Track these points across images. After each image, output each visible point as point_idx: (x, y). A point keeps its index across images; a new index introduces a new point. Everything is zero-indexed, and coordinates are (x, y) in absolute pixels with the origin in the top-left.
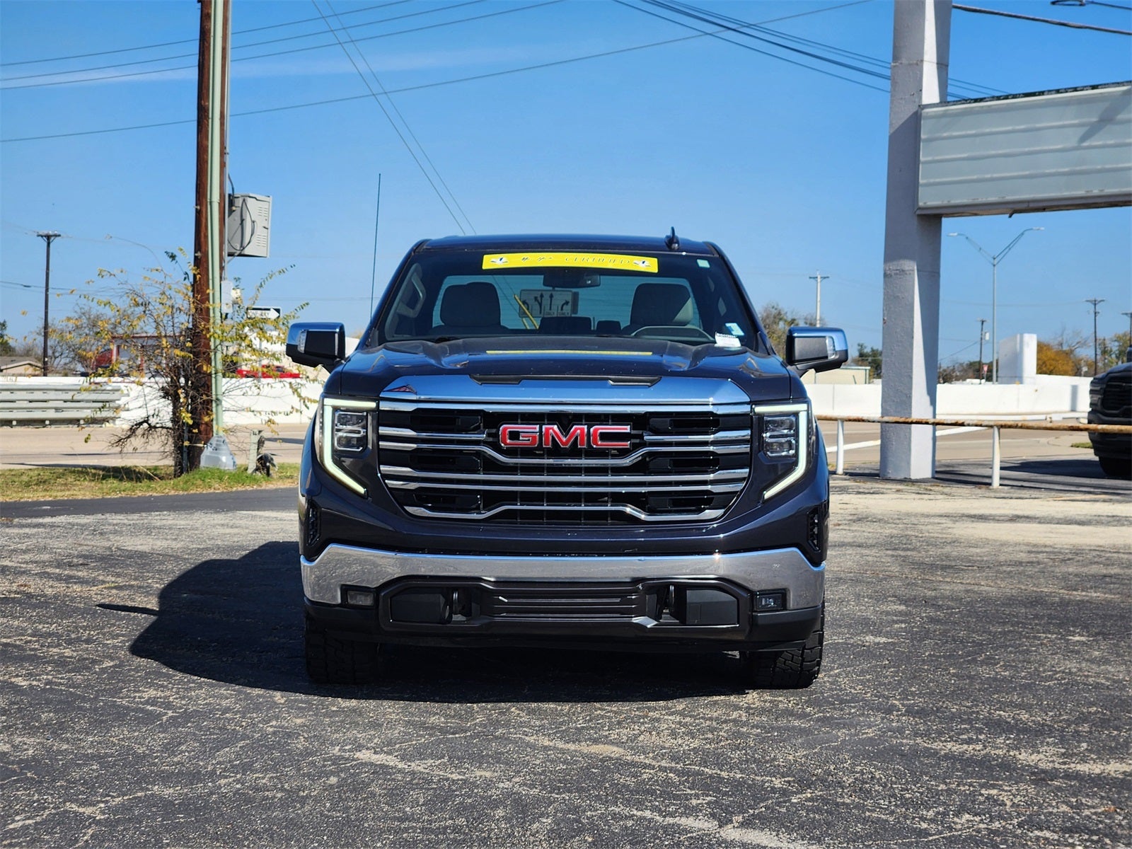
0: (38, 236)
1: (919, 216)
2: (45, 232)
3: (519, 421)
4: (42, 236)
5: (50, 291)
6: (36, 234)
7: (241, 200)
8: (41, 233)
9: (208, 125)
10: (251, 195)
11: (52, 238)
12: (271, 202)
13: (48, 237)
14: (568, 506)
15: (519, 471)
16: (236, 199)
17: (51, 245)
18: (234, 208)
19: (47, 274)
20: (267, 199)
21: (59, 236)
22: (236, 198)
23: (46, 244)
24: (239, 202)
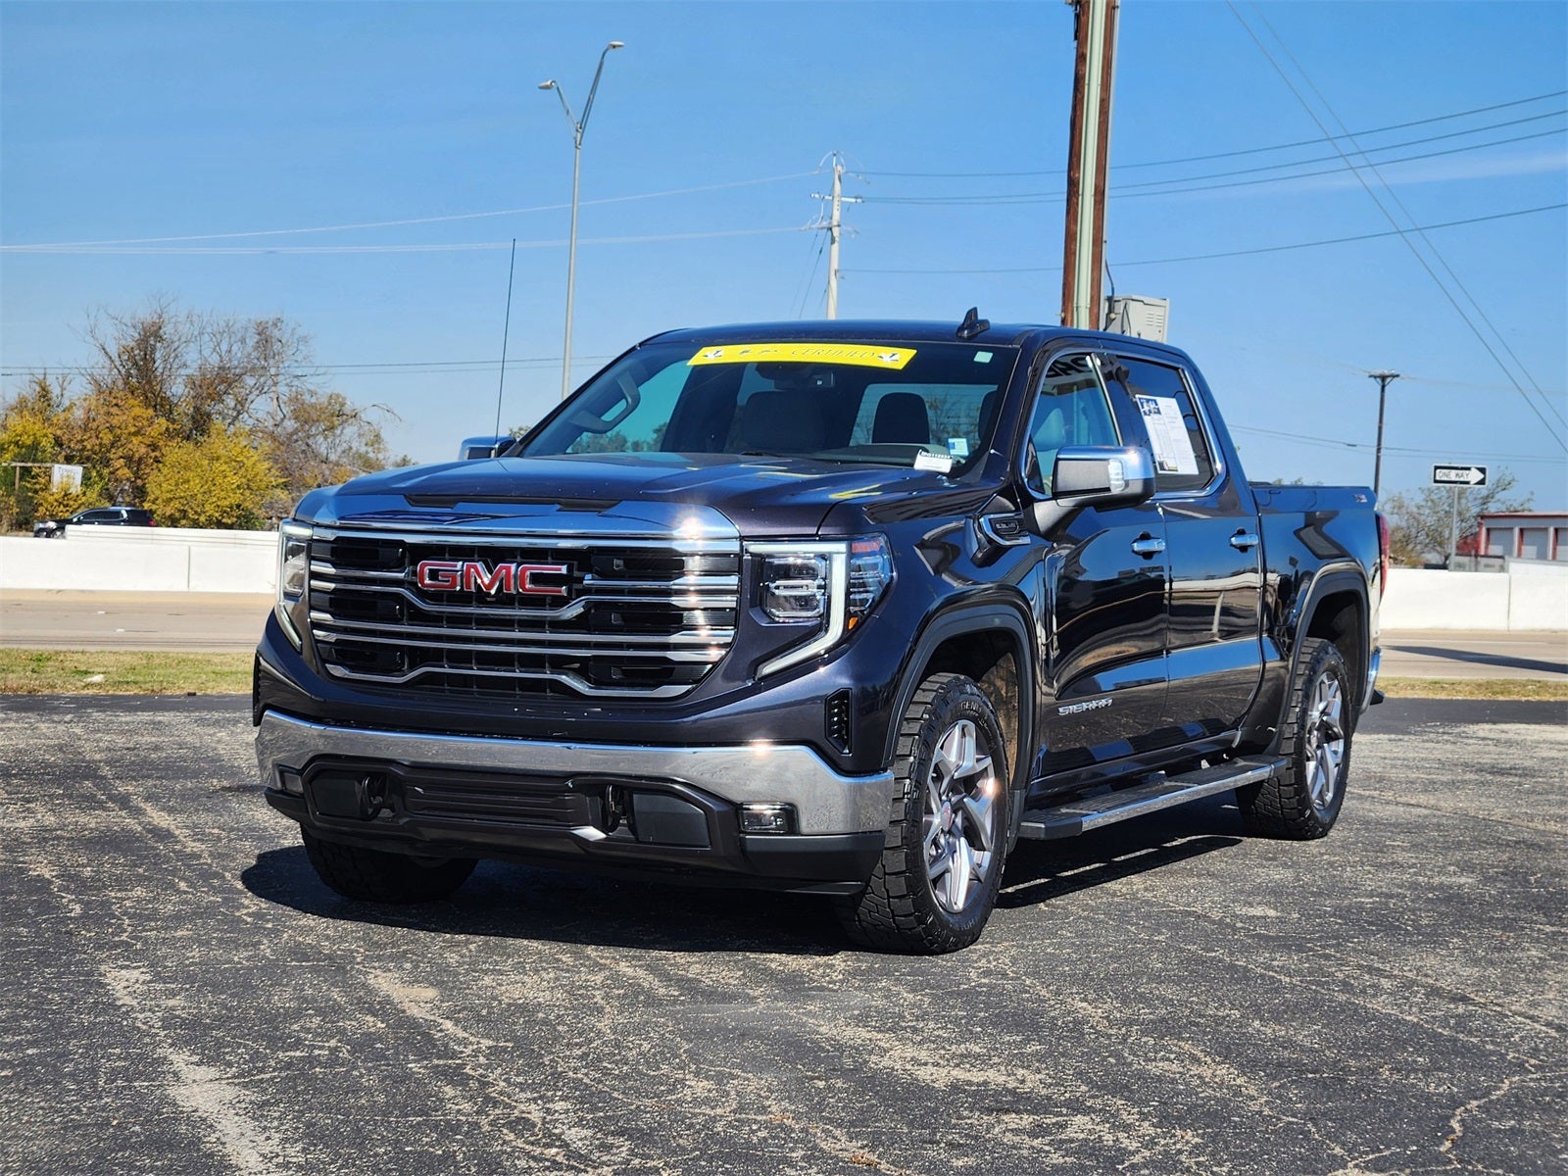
0: (1371, 376)
2: (1378, 372)
3: (447, 556)
4: (1375, 377)
5: (1383, 451)
6: (1368, 375)
7: (1122, 304)
8: (1373, 374)
9: (1077, 204)
10: (1134, 297)
11: (1389, 380)
12: (1168, 307)
13: (1383, 378)
14: (497, 671)
15: (473, 624)
16: (1116, 304)
17: (1386, 388)
18: (1113, 316)
19: (1380, 428)
20: (1162, 303)
21: (1398, 376)
22: (1116, 301)
23: (1379, 388)
24: (1119, 307)
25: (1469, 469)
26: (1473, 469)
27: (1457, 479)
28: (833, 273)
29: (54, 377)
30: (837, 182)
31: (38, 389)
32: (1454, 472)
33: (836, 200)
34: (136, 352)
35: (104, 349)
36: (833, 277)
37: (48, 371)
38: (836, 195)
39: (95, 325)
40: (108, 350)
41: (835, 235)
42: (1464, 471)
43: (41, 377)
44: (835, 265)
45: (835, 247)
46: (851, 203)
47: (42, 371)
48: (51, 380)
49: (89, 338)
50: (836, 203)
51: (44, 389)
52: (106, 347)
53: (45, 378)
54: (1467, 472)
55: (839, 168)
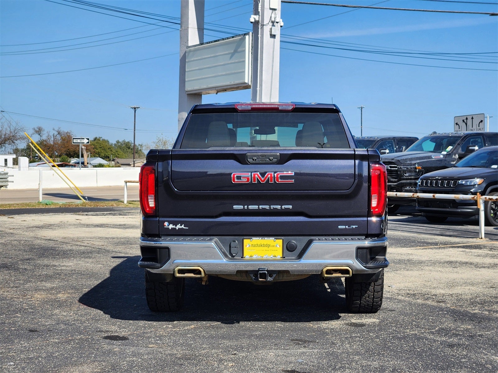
0: (131, 108)
1: (187, 94)
2: (133, 107)
4: (133, 108)
6: (130, 107)
11: (136, 109)
13: (135, 108)
17: (136, 112)
19: (135, 124)
21: (139, 108)
23: (134, 111)
25: (84, 139)
26: (85, 139)
27: (80, 142)
32: (79, 140)
42: (82, 140)
54: (83, 140)
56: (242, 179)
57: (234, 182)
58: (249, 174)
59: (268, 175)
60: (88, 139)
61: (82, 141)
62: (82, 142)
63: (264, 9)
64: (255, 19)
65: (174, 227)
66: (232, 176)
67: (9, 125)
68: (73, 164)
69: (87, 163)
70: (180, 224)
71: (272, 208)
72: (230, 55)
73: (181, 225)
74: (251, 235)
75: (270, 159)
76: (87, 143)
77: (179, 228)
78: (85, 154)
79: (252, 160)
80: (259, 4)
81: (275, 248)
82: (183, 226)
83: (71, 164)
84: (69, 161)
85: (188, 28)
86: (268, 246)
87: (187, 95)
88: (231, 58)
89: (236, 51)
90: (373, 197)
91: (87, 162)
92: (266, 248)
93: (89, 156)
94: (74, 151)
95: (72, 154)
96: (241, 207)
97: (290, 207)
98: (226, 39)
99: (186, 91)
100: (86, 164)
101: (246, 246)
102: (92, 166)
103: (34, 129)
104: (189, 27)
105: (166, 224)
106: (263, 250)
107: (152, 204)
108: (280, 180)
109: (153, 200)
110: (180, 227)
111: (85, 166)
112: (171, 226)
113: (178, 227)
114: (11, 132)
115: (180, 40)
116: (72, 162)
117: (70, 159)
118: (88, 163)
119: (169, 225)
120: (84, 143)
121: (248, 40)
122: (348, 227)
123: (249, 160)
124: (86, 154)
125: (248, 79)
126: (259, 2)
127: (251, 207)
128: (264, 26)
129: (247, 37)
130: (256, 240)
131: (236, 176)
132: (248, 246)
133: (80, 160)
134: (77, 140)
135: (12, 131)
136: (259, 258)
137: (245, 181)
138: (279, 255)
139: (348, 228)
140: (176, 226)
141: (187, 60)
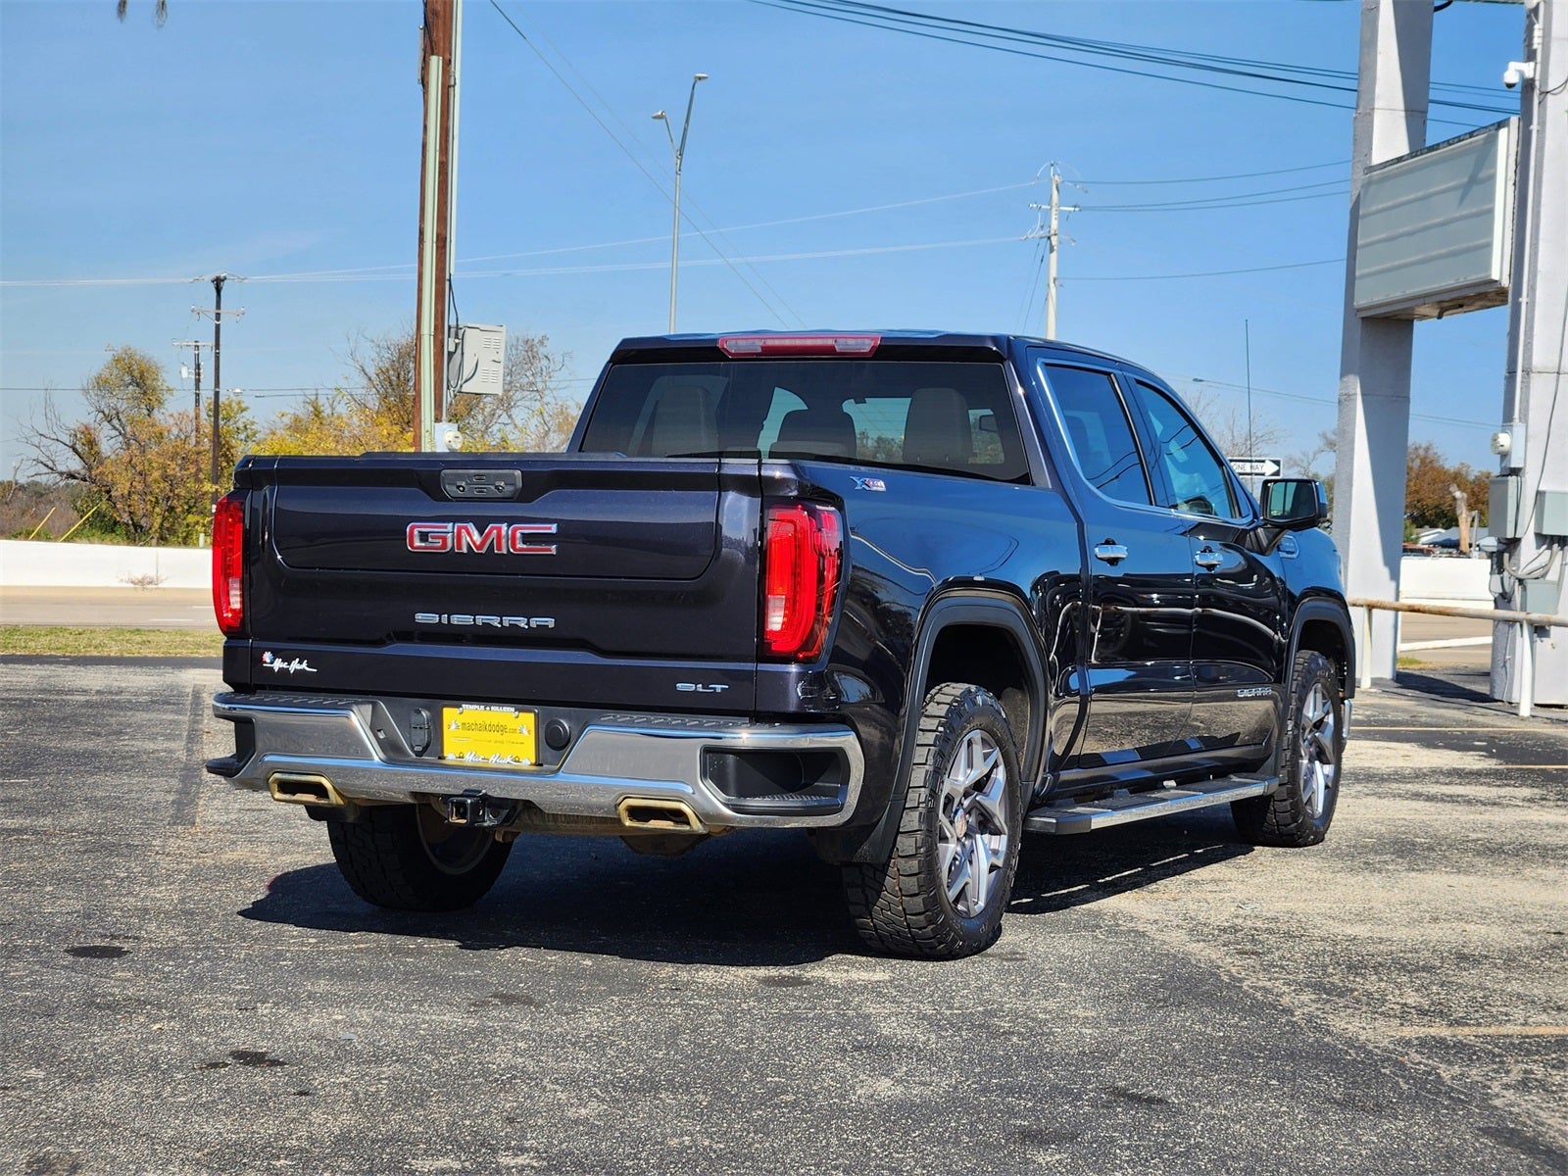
1: (1363, 318)
24: (461, 334)
26: (1267, 462)
28: (1052, 281)
29: (325, 397)
30: (1055, 192)
31: (311, 409)
33: (1054, 209)
34: (391, 372)
35: (363, 370)
36: (1052, 285)
37: (319, 392)
38: (1054, 205)
39: (356, 348)
40: (367, 370)
41: (1054, 243)
42: (1258, 464)
43: (313, 398)
44: (1053, 273)
45: (1054, 255)
46: (1070, 212)
47: (314, 392)
48: (322, 400)
49: (350, 361)
50: (1054, 212)
51: (316, 409)
52: (365, 368)
53: (317, 398)
55: (1056, 177)
56: (430, 540)
57: (412, 546)
58: (446, 527)
59: (493, 528)
60: (1277, 463)
61: (1257, 468)
62: (1257, 471)
63: (1549, 42)
64: (1521, 73)
65: (285, 665)
66: (408, 530)
67: (1231, 423)
68: (1426, 546)
69: (1468, 546)
70: (298, 660)
71: (506, 624)
72: (1461, 191)
73: (300, 663)
74: (458, 698)
75: (497, 487)
76: (1273, 475)
77: (295, 670)
78: (1464, 515)
79: (455, 488)
80: (1536, 26)
81: (516, 737)
82: (304, 666)
83: (1419, 546)
84: (1413, 537)
85: (1373, 109)
86: (502, 729)
87: (1360, 321)
88: (1462, 199)
89: (1473, 180)
90: (771, 605)
91: (1468, 541)
92: (497, 736)
93: (1476, 523)
94: (1436, 507)
95: (1431, 515)
96: (433, 618)
97: (550, 622)
98: (1456, 140)
99: (1358, 310)
100: (1464, 547)
101: (449, 726)
102: (1484, 554)
103: (1324, 436)
104: (1376, 106)
105: (267, 656)
106: (490, 741)
107: (236, 602)
108: (520, 545)
109: (238, 593)
110: (299, 667)
111: (1462, 554)
112: (278, 664)
113: (295, 666)
114: (1234, 445)
115: (1352, 147)
116: (1424, 540)
117: (1419, 530)
118: (1471, 545)
119: (275, 659)
120: (1263, 474)
121: (1506, 141)
122: (703, 688)
123: (447, 487)
124: (1468, 516)
125: (1499, 270)
126: (1537, 18)
127: (456, 619)
128: (1549, 95)
129: (1503, 133)
130: (472, 712)
131: (419, 532)
132: (453, 727)
133: (1450, 534)
134: (1241, 464)
135: (1239, 440)
136: (479, 762)
137: (439, 545)
138: (527, 757)
139: (701, 690)
140: (289, 665)
141: (1361, 213)
